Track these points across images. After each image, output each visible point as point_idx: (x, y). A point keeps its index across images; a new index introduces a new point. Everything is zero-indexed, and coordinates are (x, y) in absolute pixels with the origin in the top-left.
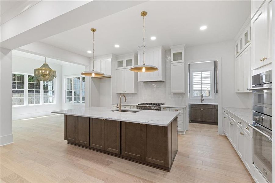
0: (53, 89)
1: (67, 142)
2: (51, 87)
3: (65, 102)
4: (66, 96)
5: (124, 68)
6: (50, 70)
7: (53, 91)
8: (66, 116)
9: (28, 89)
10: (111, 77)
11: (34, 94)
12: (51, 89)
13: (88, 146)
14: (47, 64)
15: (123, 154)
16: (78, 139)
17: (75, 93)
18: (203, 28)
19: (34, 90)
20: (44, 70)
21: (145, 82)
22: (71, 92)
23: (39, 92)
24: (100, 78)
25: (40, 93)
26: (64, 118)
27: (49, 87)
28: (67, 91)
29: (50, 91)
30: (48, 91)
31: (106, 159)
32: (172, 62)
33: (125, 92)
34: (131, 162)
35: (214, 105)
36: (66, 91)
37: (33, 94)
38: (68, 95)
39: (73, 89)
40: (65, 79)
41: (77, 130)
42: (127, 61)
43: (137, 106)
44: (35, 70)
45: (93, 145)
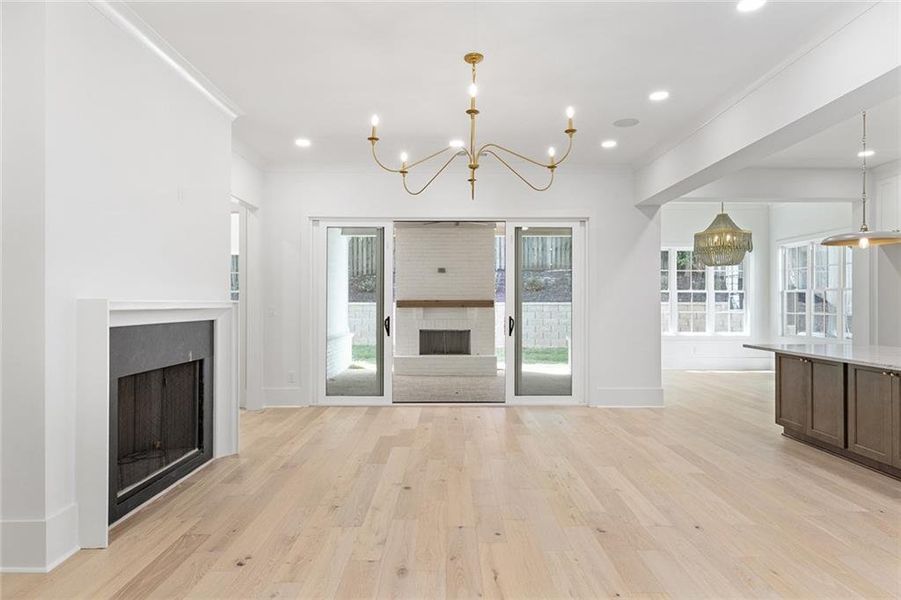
0: (740, 287)
1: (783, 432)
2: (736, 281)
3: (780, 334)
4: (786, 312)
6: (735, 230)
7: (742, 296)
8: (781, 357)
9: (679, 289)
11: (692, 303)
12: (736, 287)
13: (842, 447)
14: (726, 215)
16: (813, 426)
17: (818, 299)
19: (691, 291)
20: (718, 234)
22: (802, 297)
23: (702, 298)
25: (704, 301)
26: (773, 363)
27: (728, 281)
28: (789, 294)
29: (732, 294)
30: (727, 294)
36: (785, 295)
37: (688, 303)
38: (790, 308)
39: (809, 285)
40: (780, 253)
41: (810, 401)
44: (698, 237)
45: (858, 448)
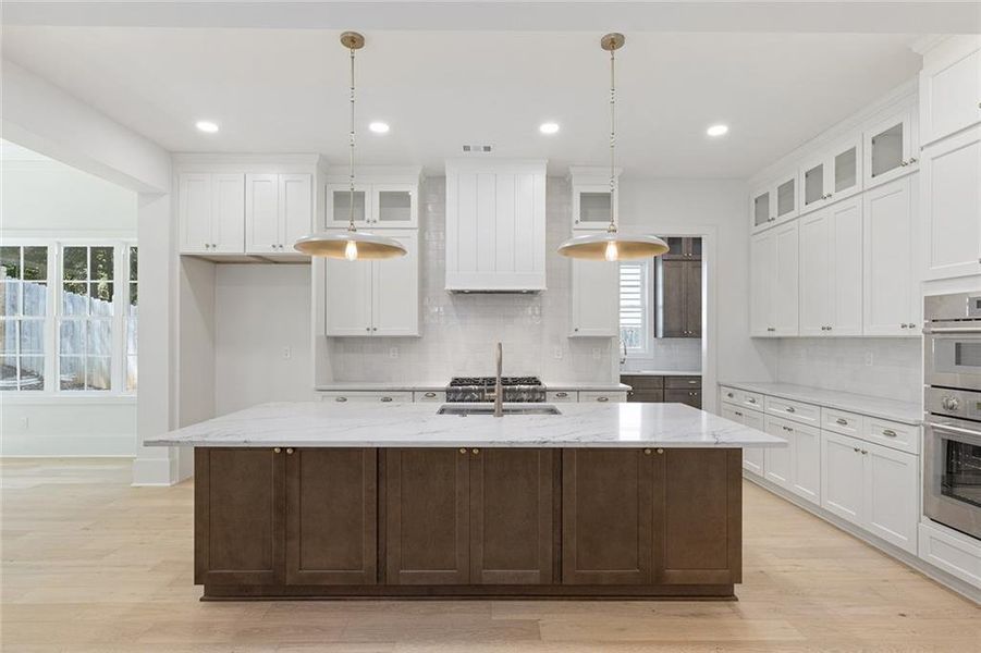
1: (203, 595)
5: (369, 225)
10: (310, 263)
15: (568, 580)
16: (300, 565)
18: (717, 130)
21: (459, 292)
24: (218, 262)
31: (494, 618)
32: (575, 226)
33: (376, 334)
34: (595, 603)
35: (664, 377)
42: (382, 195)
43: (448, 392)
45: (408, 575)
